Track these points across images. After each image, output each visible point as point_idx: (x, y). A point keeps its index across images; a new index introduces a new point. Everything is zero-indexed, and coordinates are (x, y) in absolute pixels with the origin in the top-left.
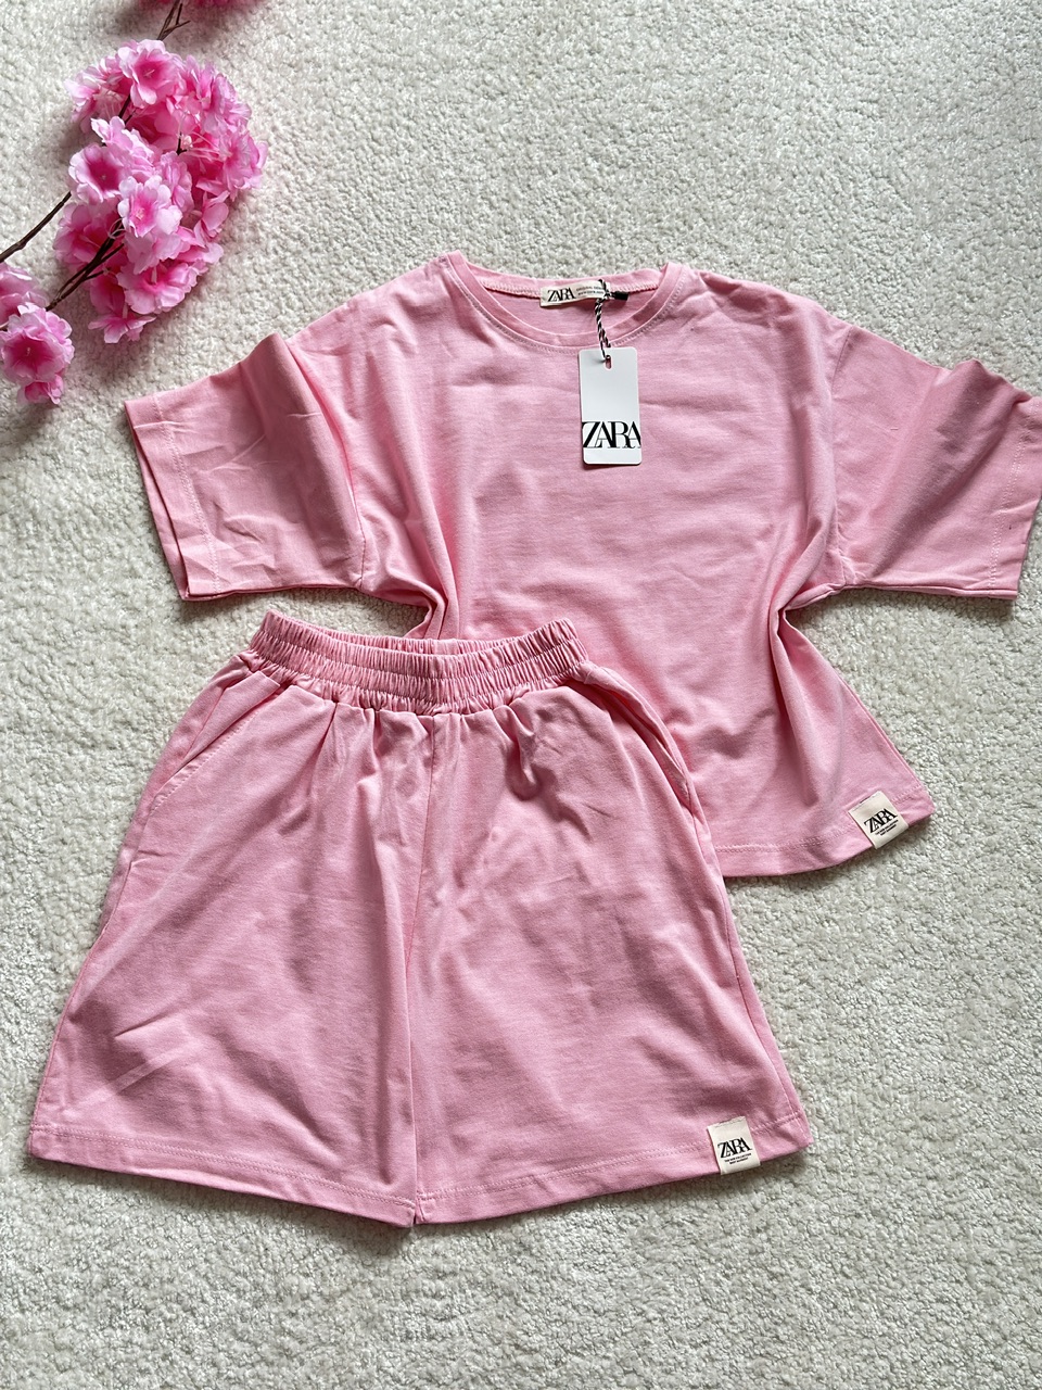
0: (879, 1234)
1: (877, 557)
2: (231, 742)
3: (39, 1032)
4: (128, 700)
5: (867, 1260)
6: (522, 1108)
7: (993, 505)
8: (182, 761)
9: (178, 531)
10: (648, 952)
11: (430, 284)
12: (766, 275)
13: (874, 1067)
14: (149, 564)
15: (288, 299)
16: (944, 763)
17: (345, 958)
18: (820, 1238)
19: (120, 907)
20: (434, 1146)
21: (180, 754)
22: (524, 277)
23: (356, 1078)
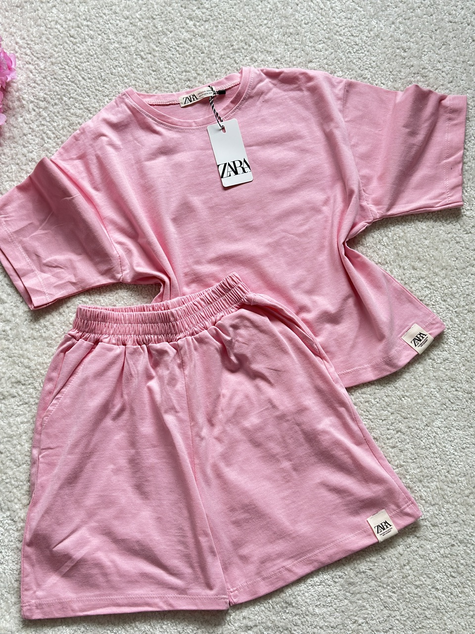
0: (465, 552)
1: (387, 201)
2: (75, 380)
3: (13, 554)
4: (16, 370)
5: (462, 567)
6: (271, 533)
7: (440, 158)
8: (52, 396)
9: (20, 273)
10: (316, 437)
11: (120, 109)
12: (295, 63)
13: (444, 467)
14: (9, 295)
15: (47, 134)
16: (445, 301)
17: (162, 478)
18: (437, 561)
19: (39, 481)
20: (230, 564)
21: (50, 393)
22: (169, 93)
23: (182, 539)
